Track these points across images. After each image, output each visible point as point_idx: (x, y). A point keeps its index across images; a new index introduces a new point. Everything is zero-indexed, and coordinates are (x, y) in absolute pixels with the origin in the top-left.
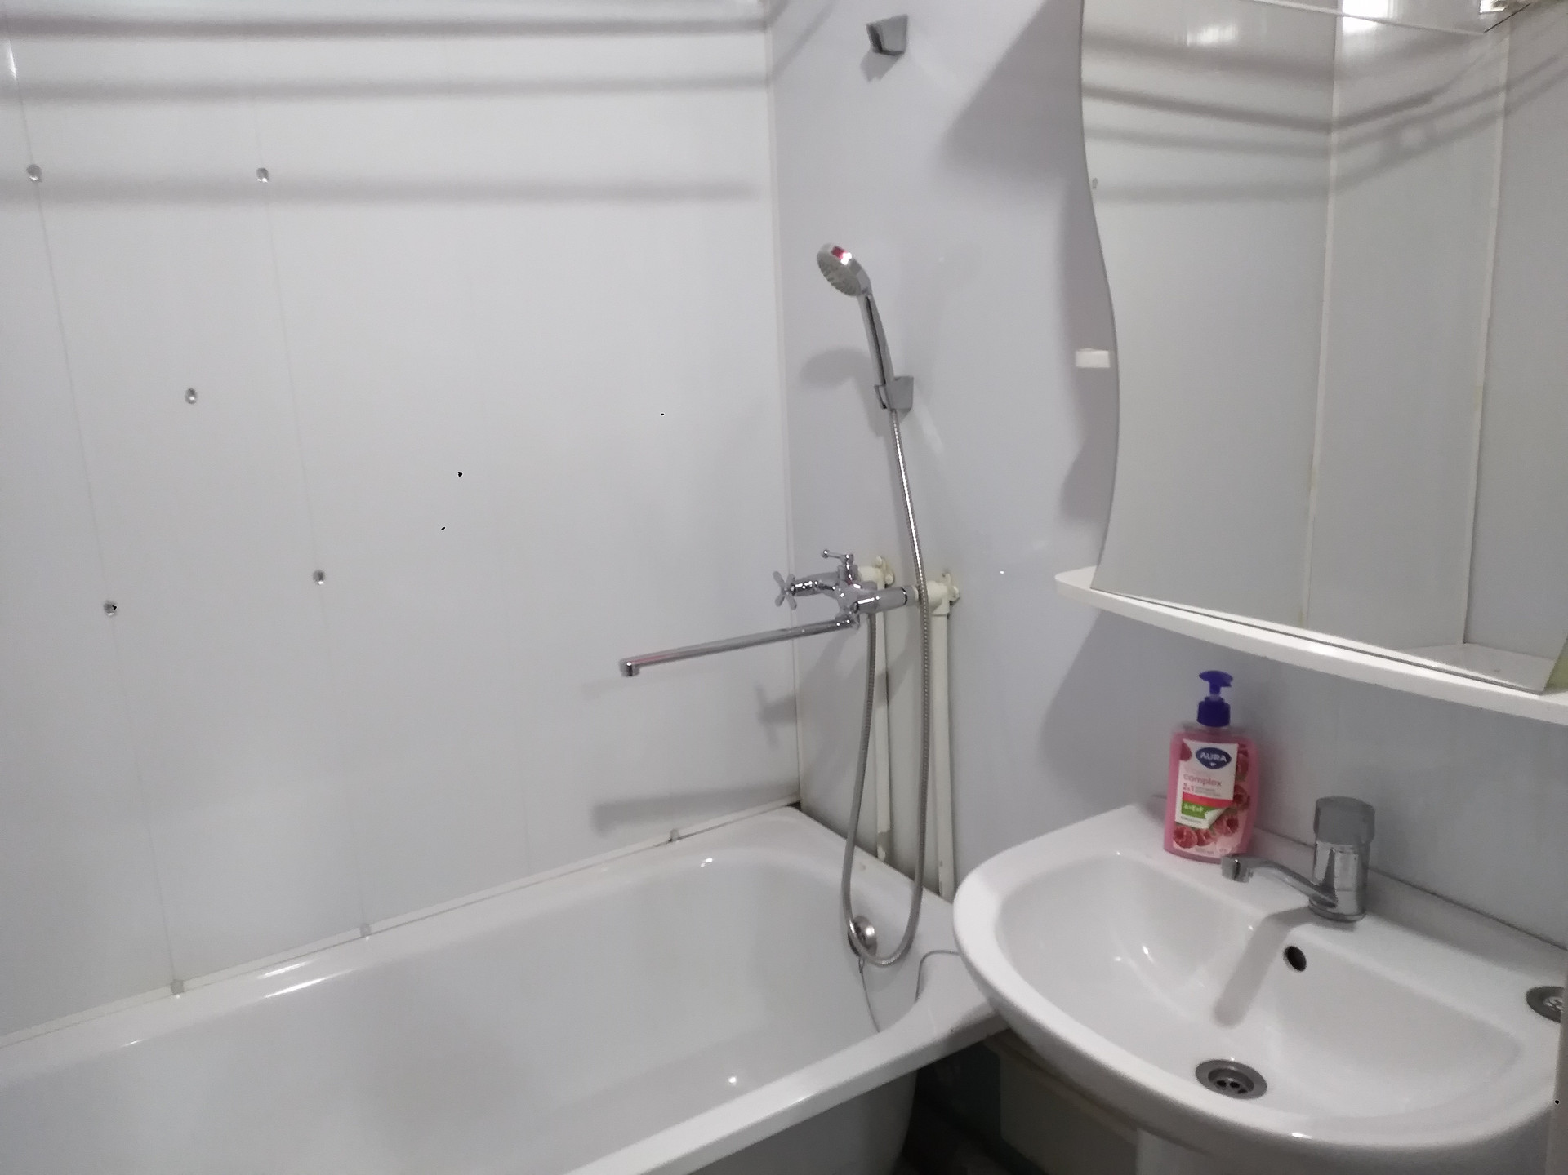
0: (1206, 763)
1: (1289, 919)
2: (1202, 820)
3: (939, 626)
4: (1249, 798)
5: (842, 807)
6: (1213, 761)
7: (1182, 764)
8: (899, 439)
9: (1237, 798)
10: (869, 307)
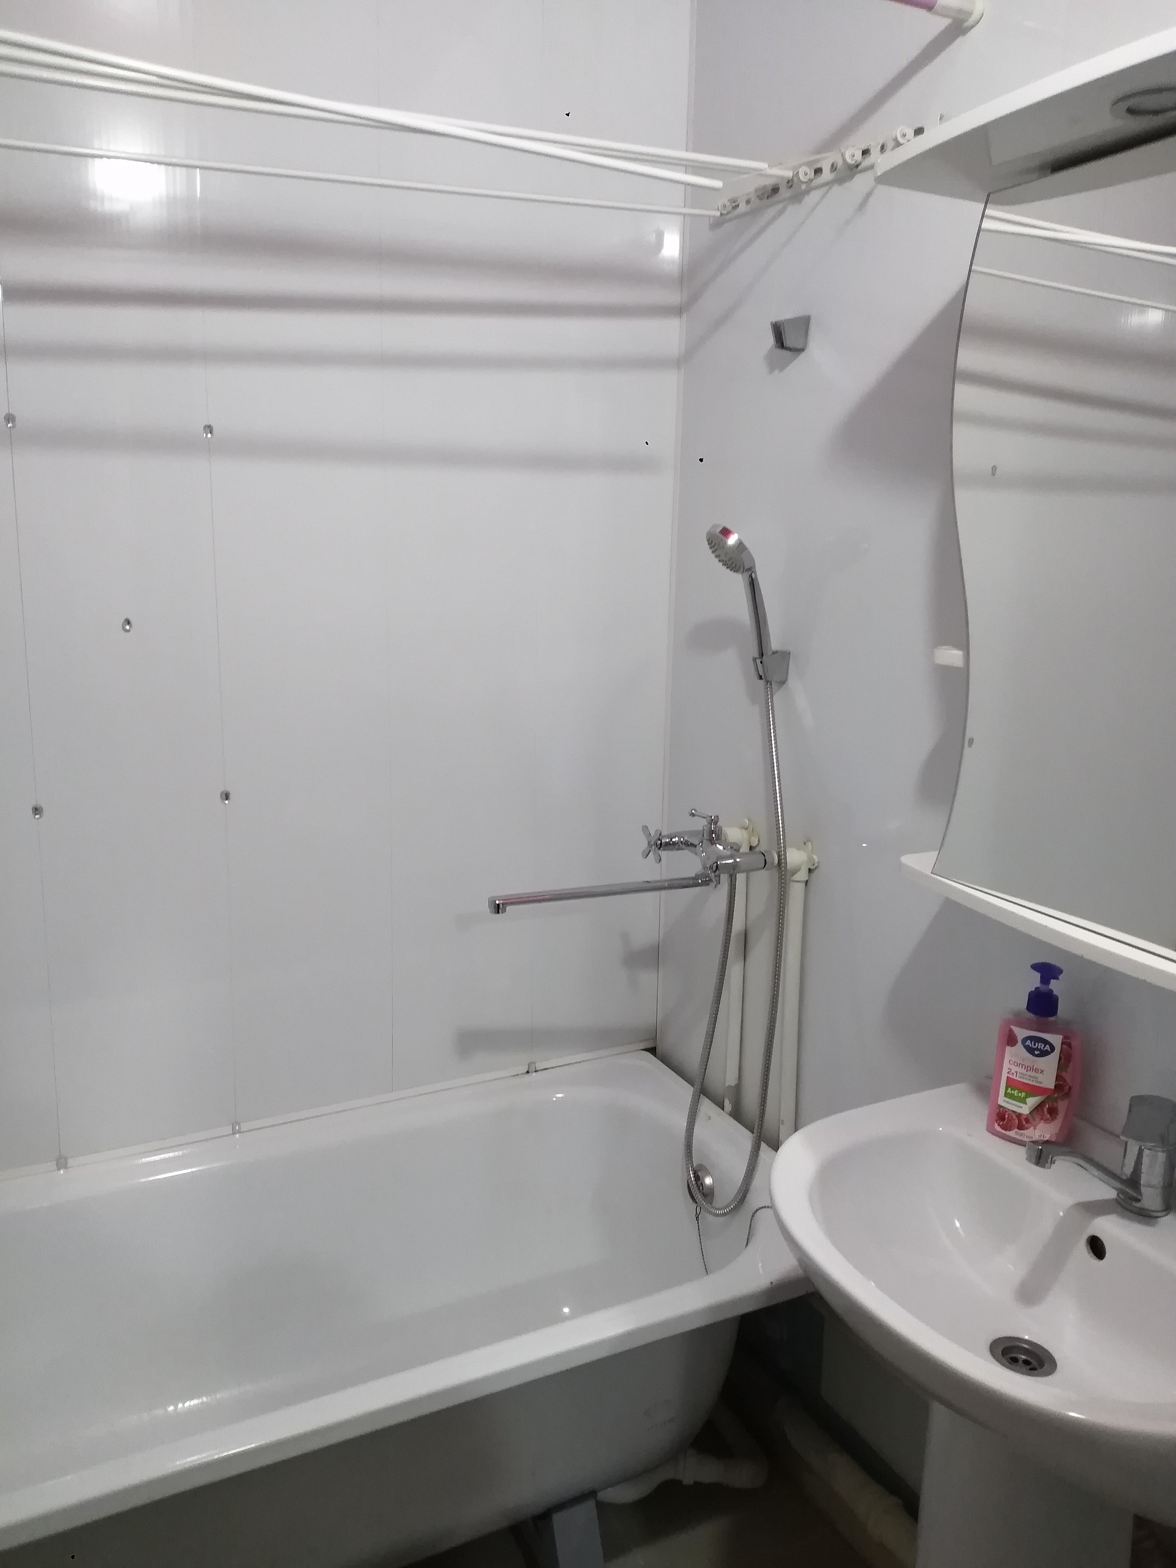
0: (1031, 1051)
1: (1094, 1209)
2: (1022, 1105)
3: (796, 892)
4: (1070, 1088)
5: (692, 1055)
6: (1037, 1049)
7: (1008, 1049)
8: (772, 709)
9: (1058, 1087)
10: (753, 585)
